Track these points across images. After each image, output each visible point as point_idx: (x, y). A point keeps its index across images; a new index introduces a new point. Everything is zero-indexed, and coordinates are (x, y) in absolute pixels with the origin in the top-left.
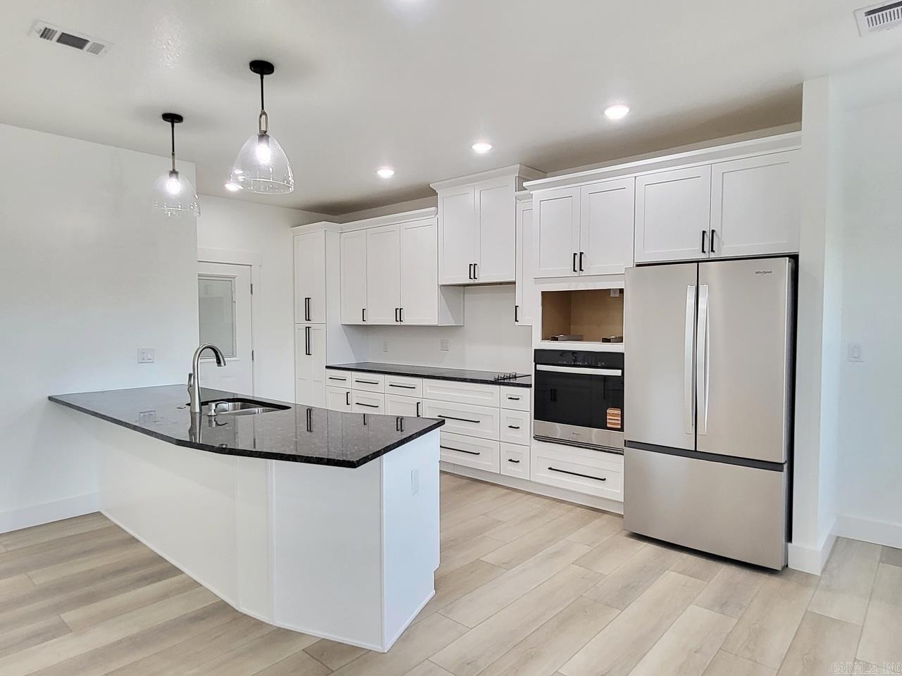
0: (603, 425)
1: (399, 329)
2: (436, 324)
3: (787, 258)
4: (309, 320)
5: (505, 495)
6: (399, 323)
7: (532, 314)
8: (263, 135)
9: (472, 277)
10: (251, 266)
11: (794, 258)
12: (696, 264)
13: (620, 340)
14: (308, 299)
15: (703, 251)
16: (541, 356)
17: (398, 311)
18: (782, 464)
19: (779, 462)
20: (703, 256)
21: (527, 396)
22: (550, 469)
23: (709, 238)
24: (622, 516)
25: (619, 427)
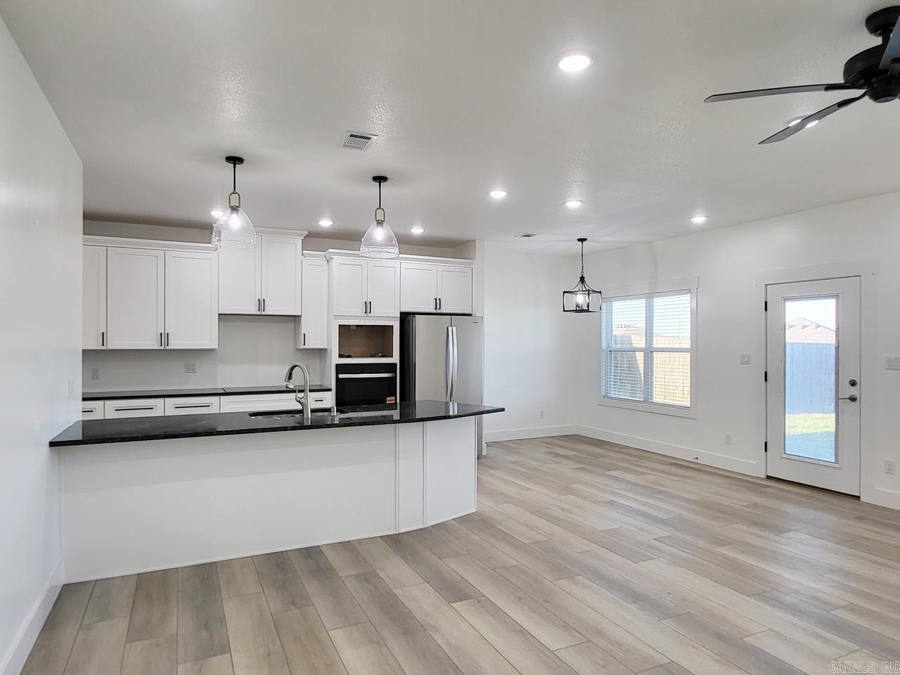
2: (216, 347)
6: (163, 348)
8: (380, 223)
9: (261, 309)
11: (471, 315)
15: (436, 309)
16: (340, 369)
17: (164, 337)
21: (329, 397)
23: (438, 302)
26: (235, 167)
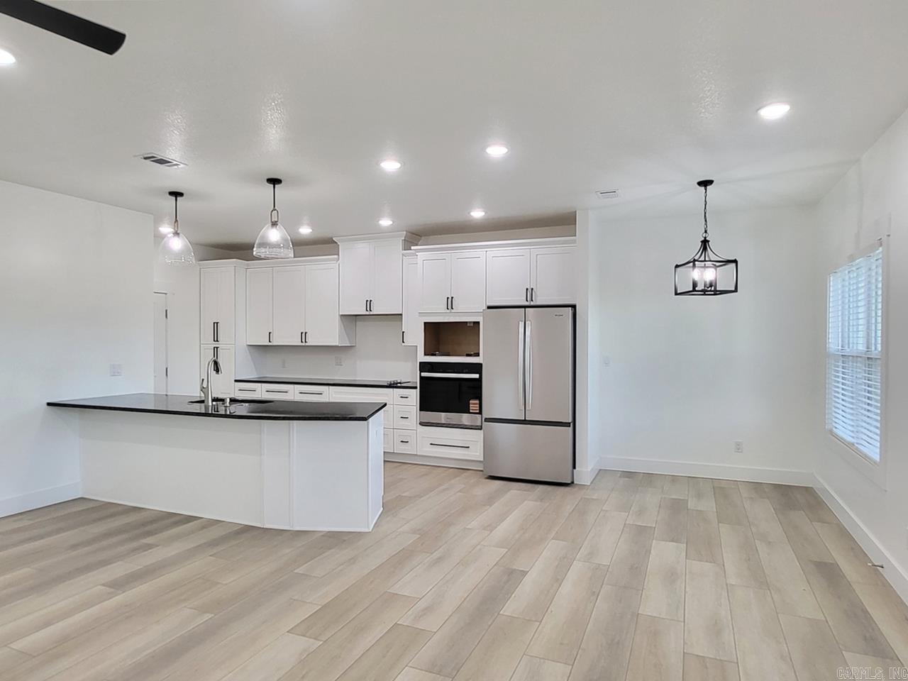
0: (468, 412)
1: (304, 349)
2: (337, 344)
3: (570, 308)
4: (217, 341)
5: (396, 467)
6: (303, 344)
7: (417, 338)
8: (274, 224)
9: (368, 309)
10: (166, 294)
11: (574, 307)
12: (523, 309)
13: (478, 355)
14: (217, 323)
15: (527, 300)
16: (424, 367)
17: (303, 335)
18: (570, 423)
19: (567, 421)
20: (527, 304)
21: (414, 395)
22: (431, 444)
23: (530, 292)
24: (482, 471)
25: (478, 411)
26: (176, 200)
